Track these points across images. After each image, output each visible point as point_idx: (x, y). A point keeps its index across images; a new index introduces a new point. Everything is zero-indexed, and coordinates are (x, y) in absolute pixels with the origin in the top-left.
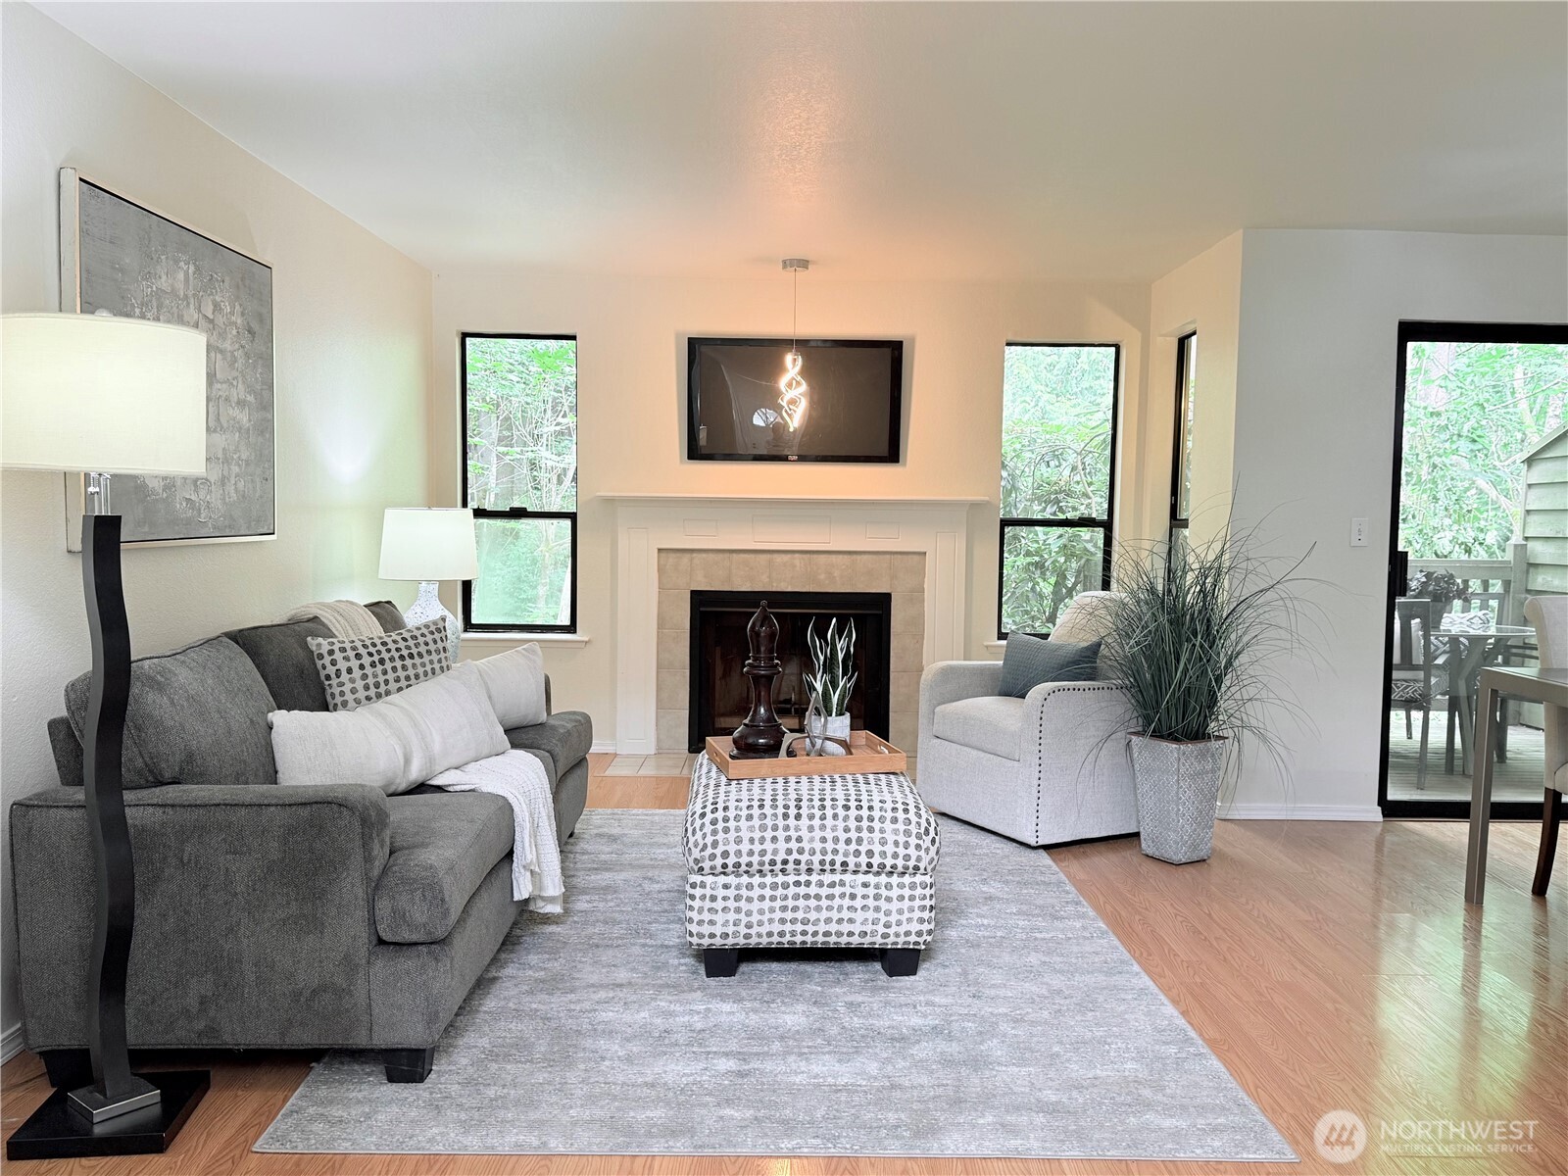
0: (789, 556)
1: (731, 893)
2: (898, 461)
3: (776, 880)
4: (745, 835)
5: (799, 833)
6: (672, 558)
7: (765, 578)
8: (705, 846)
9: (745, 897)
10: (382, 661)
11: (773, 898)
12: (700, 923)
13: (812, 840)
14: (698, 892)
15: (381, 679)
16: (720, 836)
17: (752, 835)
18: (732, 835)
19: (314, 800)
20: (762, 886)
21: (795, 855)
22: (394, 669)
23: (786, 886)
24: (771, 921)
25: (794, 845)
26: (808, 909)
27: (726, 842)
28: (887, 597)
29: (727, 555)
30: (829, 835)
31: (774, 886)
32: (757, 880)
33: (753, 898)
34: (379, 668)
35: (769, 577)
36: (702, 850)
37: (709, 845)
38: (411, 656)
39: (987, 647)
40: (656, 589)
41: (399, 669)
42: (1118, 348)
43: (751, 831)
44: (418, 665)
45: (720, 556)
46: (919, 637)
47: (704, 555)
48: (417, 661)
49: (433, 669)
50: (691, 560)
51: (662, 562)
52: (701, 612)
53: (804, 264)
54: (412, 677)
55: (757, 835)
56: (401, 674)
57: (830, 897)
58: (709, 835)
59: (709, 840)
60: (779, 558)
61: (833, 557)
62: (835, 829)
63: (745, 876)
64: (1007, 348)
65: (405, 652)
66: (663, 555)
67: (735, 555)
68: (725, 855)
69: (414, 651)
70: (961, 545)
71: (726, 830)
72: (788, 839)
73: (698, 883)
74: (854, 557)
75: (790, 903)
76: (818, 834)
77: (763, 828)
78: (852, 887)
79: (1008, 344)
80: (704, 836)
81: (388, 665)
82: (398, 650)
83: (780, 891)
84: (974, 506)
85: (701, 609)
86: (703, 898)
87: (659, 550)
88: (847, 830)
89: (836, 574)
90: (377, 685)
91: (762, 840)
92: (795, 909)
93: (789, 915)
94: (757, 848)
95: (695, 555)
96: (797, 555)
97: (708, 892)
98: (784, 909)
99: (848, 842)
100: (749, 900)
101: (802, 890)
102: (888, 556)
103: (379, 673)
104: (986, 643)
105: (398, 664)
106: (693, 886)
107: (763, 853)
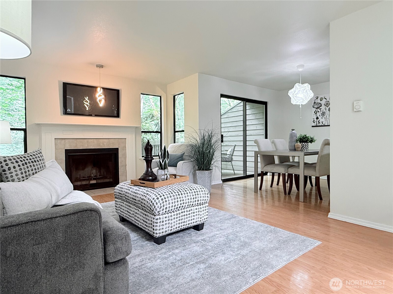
0: (93, 140)
1: (167, 219)
2: (119, 117)
3: (177, 213)
4: (171, 202)
5: (183, 199)
6: (59, 141)
7: (86, 145)
8: (161, 207)
9: (170, 219)
10: (26, 163)
11: (177, 218)
12: (160, 230)
13: (186, 200)
14: (159, 221)
15: (27, 170)
16: (165, 203)
17: (172, 201)
18: (168, 202)
19: (79, 211)
20: (174, 215)
21: (182, 205)
22: (31, 166)
23: (180, 214)
24: (177, 224)
25: (182, 202)
26: (185, 219)
27: (166, 205)
28: (118, 149)
29: (75, 140)
30: (189, 198)
31: (177, 215)
32: (173, 214)
33: (172, 219)
34: (25, 166)
35: (87, 145)
36: (160, 208)
37: (162, 206)
38: (35, 162)
39: (140, 159)
40: (54, 150)
41: (32, 166)
42: (161, 97)
43: (172, 200)
44: (38, 164)
45: (74, 140)
46: (125, 158)
47: (69, 140)
48: (37, 163)
49: (42, 166)
50: (65, 141)
51: (56, 142)
52: (68, 155)
53: (102, 66)
54: (37, 169)
55: (173, 201)
56: (33, 168)
57: (189, 214)
58: (162, 203)
59: (162, 205)
60: (90, 140)
61: (104, 140)
62: (190, 196)
63: (170, 213)
64: (141, 95)
65: (33, 160)
66: (56, 140)
67: (78, 140)
68: (166, 208)
69: (36, 160)
70: (134, 136)
71: (166, 201)
72: (181, 201)
73: (159, 218)
74: (110, 140)
75: (181, 218)
76: (187, 198)
77: (175, 199)
78: (194, 210)
79: (141, 94)
80: (161, 204)
81: (28, 165)
82: (30, 159)
83: (178, 215)
84: (136, 128)
85: (68, 154)
86: (160, 222)
87: (55, 139)
88: (193, 196)
89: (105, 144)
90: (26, 172)
91: (175, 202)
92: (182, 219)
93: (180, 221)
94: (174, 205)
95: (66, 140)
96: (95, 139)
97: (161, 220)
98: (179, 220)
99: (194, 198)
100: (172, 220)
101: (183, 214)
102: (117, 139)
103: (26, 168)
104: (140, 158)
105: (32, 164)
106: (157, 219)
107: (175, 206)
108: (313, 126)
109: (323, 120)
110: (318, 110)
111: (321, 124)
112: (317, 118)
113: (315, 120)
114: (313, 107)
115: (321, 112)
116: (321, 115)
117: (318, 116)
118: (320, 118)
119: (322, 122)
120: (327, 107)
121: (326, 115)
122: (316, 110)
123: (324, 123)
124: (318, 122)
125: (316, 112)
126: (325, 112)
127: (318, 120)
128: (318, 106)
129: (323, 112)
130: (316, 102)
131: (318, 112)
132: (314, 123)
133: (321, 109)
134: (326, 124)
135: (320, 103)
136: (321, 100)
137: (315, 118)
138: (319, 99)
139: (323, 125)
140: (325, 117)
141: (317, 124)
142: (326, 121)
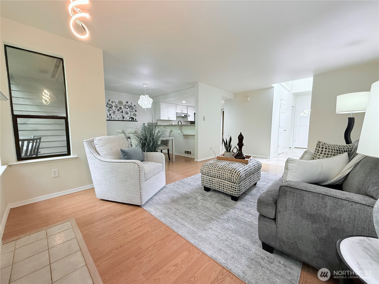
108: (107, 120)
109: (114, 116)
110: (111, 109)
111: (113, 119)
112: (110, 115)
113: (109, 116)
114: (107, 106)
115: (113, 111)
116: (112, 113)
117: (111, 113)
118: (112, 115)
119: (114, 118)
120: (117, 108)
121: (116, 113)
122: (109, 109)
123: (115, 119)
124: (110, 117)
125: (109, 110)
126: (115, 112)
127: (111, 116)
128: (110, 106)
129: (114, 111)
130: (109, 103)
131: (111, 110)
132: (108, 118)
133: (112, 109)
134: (116, 120)
135: (112, 105)
136: (112, 103)
137: (109, 114)
138: (111, 101)
139: (114, 120)
140: (115, 114)
141: (110, 119)
142: (116, 118)
